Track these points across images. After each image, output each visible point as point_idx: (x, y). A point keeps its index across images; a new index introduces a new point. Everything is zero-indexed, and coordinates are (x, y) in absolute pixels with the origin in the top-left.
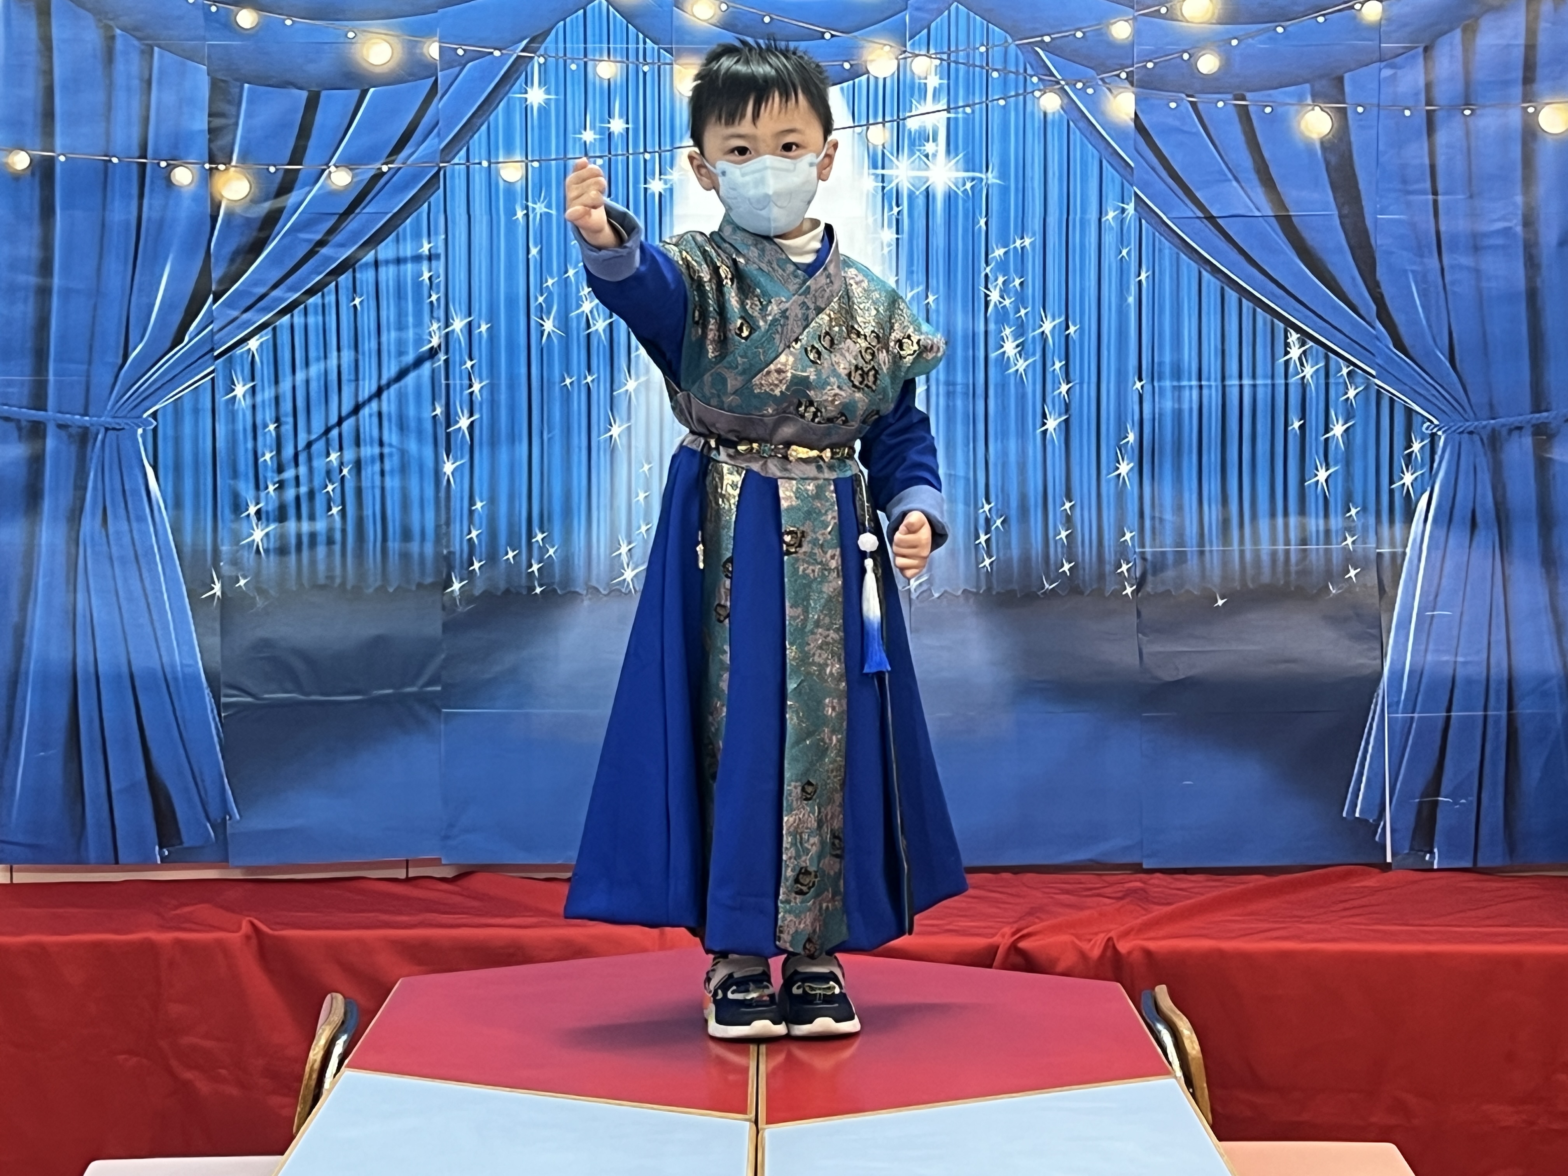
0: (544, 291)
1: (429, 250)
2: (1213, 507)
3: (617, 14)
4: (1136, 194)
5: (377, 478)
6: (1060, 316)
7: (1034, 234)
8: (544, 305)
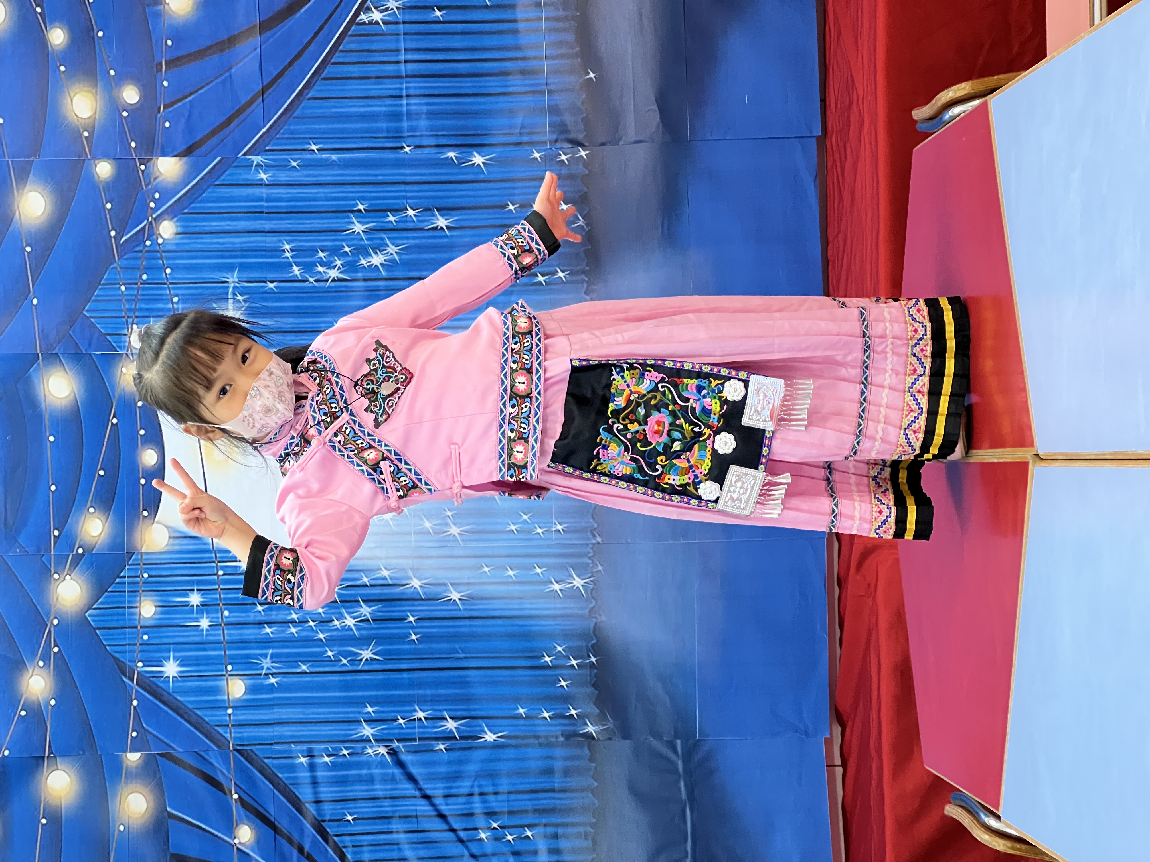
0: (337, 659)
1: (304, 757)
2: (509, 83)
3: (100, 600)
4: (244, 155)
5: (500, 797)
6: (349, 217)
7: (280, 241)
8: (349, 659)
